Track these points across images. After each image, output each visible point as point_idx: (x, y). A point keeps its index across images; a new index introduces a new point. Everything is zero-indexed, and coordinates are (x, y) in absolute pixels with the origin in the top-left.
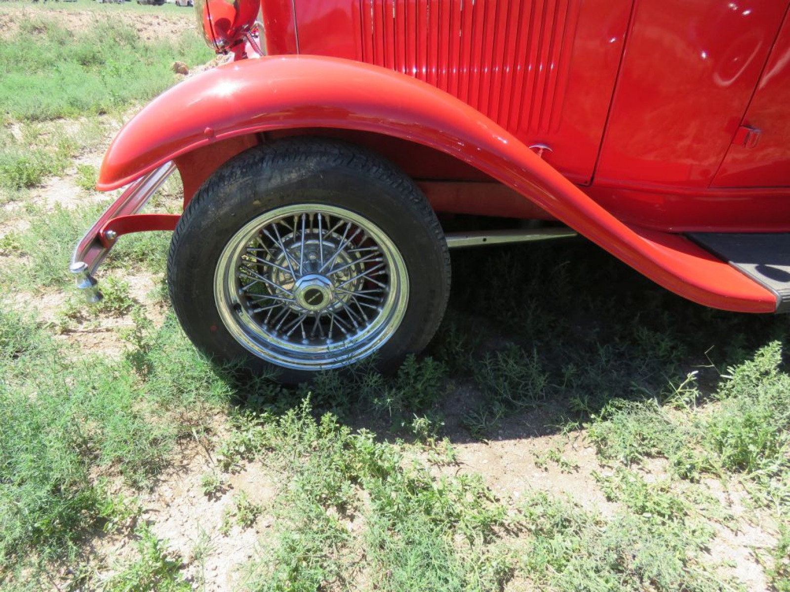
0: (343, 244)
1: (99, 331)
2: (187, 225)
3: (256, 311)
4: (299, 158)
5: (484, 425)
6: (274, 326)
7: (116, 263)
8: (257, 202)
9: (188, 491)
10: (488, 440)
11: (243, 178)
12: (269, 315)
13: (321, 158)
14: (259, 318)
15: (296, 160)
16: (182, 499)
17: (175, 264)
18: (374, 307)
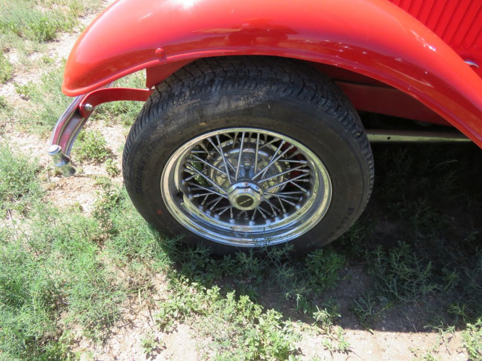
0: (278, 155)
1: (82, 176)
2: (138, 136)
3: (195, 196)
4: (248, 85)
5: (370, 313)
6: (209, 207)
7: (99, 115)
8: (203, 124)
9: (132, 346)
10: (373, 329)
11: (191, 100)
12: (205, 199)
13: (271, 87)
14: (197, 202)
15: (246, 88)
16: (126, 354)
17: (128, 165)
18: (293, 204)
